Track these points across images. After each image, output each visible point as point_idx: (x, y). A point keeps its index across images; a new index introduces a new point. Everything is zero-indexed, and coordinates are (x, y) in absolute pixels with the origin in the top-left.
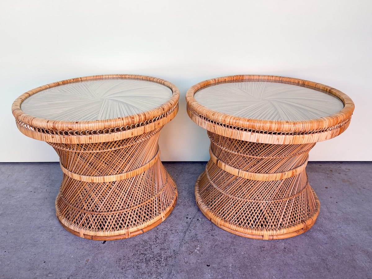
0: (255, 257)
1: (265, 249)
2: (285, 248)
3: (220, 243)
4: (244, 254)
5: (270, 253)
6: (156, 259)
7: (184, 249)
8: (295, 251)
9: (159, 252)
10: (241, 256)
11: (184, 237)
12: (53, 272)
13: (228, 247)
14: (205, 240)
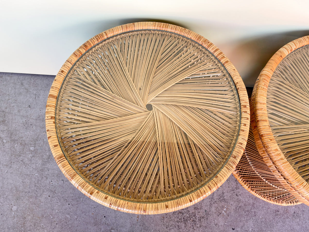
0: (270, 221)
1: (279, 213)
2: (294, 213)
3: (243, 205)
4: (262, 218)
5: (282, 218)
6: (192, 219)
7: (213, 209)
8: (302, 215)
9: (193, 211)
10: (259, 220)
11: (213, 196)
12: (114, 228)
13: (249, 209)
14: (230, 200)
